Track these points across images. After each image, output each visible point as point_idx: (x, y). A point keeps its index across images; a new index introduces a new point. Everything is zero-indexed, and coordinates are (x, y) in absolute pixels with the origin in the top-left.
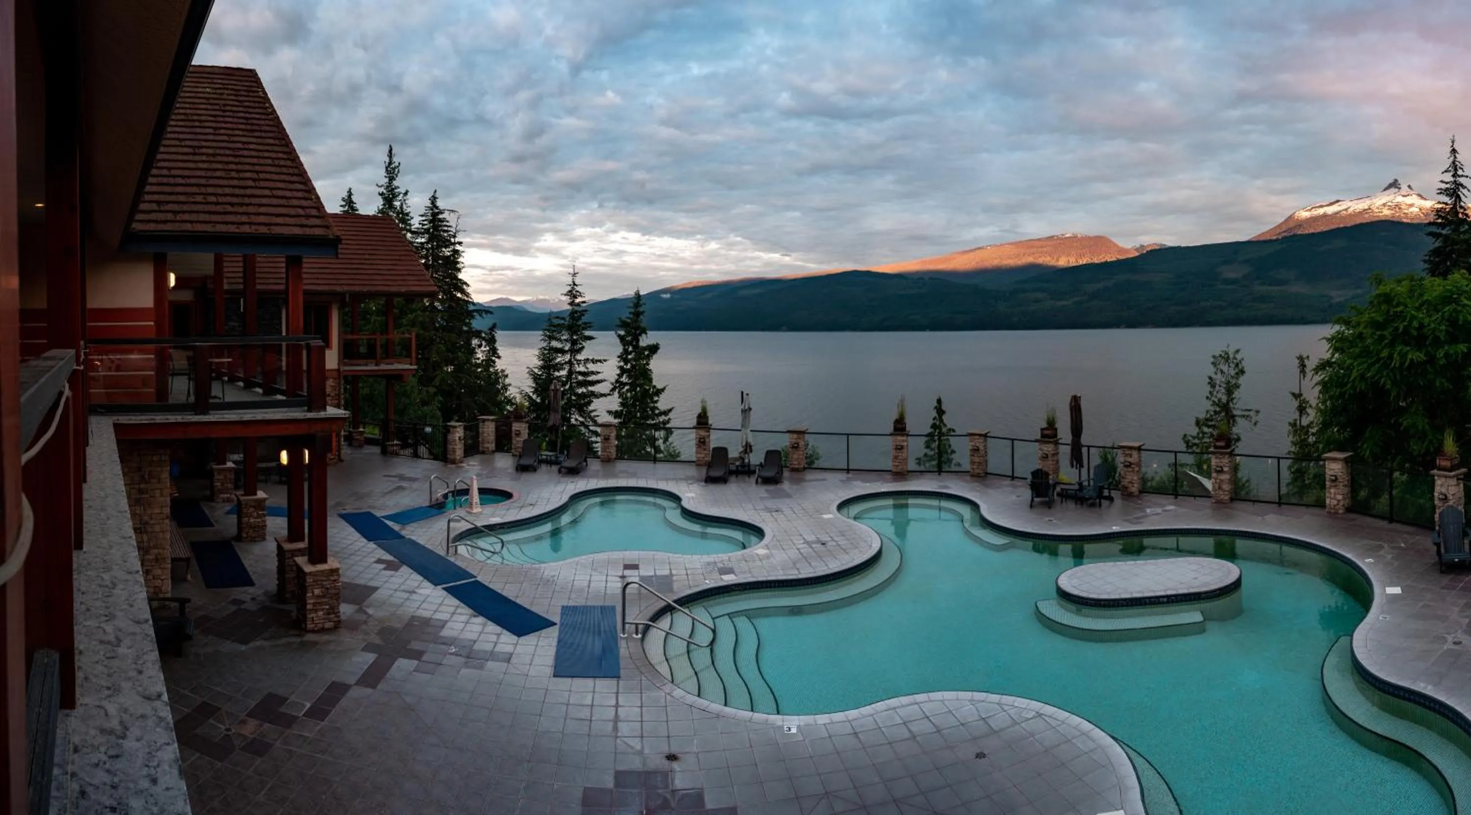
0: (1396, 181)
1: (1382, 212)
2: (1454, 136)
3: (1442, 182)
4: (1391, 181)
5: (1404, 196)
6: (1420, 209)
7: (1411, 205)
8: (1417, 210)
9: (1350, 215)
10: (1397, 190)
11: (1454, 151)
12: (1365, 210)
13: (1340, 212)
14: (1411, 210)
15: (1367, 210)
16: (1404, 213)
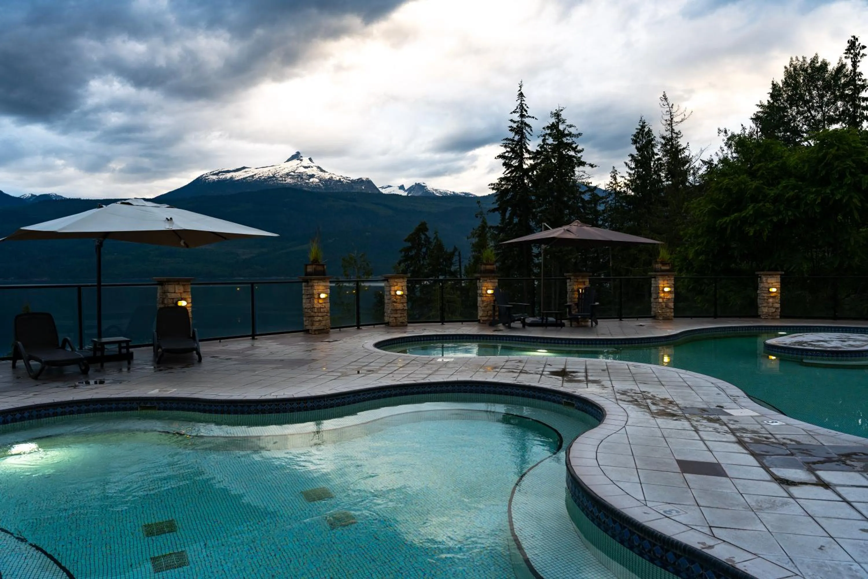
0: (298, 153)
2: (521, 82)
3: (512, 120)
4: (294, 153)
5: (305, 167)
6: (320, 180)
7: (312, 176)
8: (317, 180)
9: (256, 180)
10: (299, 161)
11: (521, 95)
13: (247, 178)
14: (311, 180)
16: (306, 183)
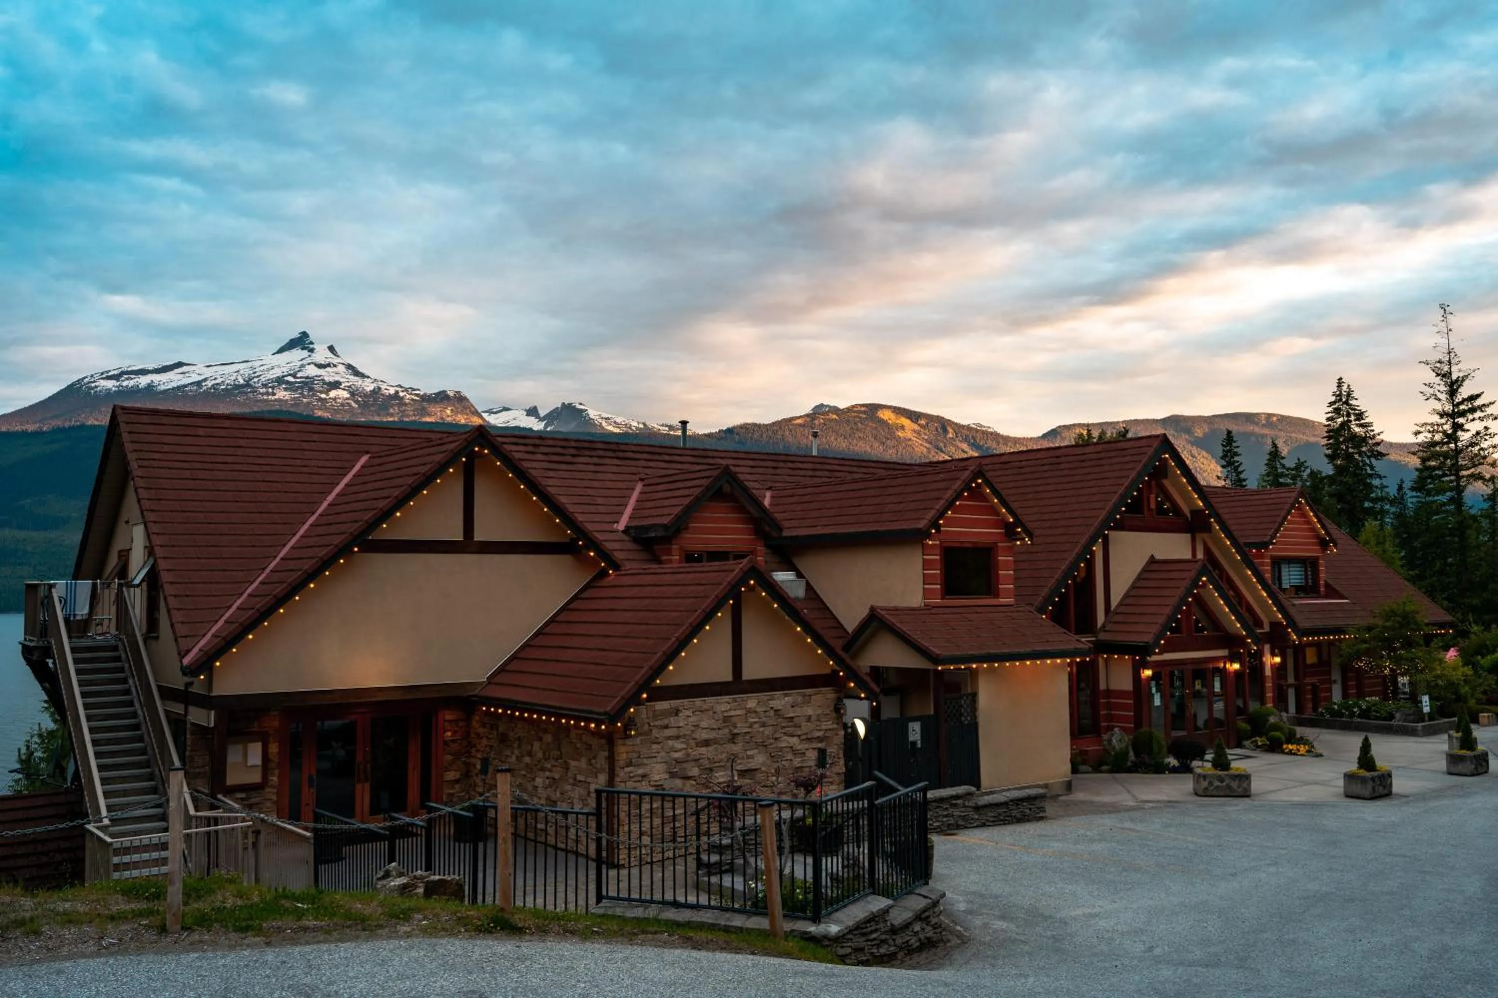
1: (274, 394)
4: (295, 335)
5: (320, 366)
6: (353, 395)
7: (336, 385)
8: (346, 395)
10: (305, 353)
12: (237, 387)
13: (185, 386)
14: (332, 394)
15: (242, 386)
16: (321, 400)
